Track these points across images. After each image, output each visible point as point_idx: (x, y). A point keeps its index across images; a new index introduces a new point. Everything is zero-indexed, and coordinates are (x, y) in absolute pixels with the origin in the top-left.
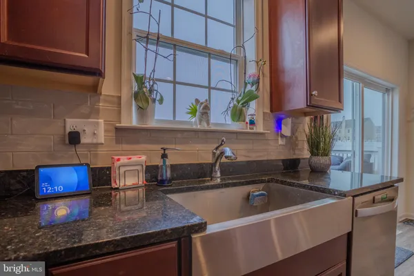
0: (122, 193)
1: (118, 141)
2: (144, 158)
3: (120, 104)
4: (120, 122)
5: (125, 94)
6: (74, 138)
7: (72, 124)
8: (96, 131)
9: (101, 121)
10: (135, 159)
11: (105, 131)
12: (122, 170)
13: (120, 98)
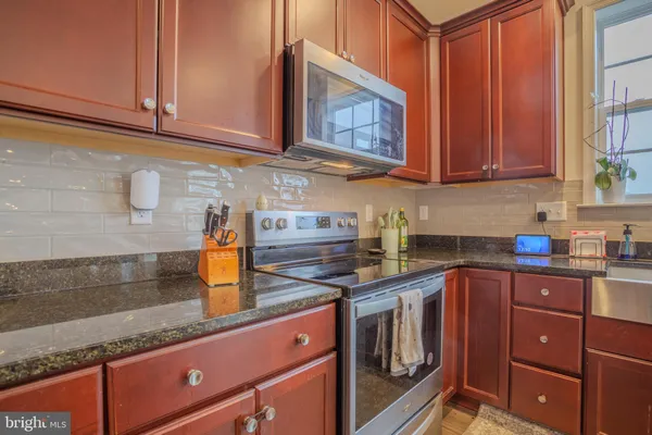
0: (578, 261)
1: (580, 218)
2: (603, 233)
3: (581, 187)
4: (582, 202)
5: (588, 178)
6: (542, 217)
7: (541, 206)
8: (560, 211)
9: (565, 202)
10: (591, 233)
11: (568, 210)
12: (578, 242)
13: (582, 181)
